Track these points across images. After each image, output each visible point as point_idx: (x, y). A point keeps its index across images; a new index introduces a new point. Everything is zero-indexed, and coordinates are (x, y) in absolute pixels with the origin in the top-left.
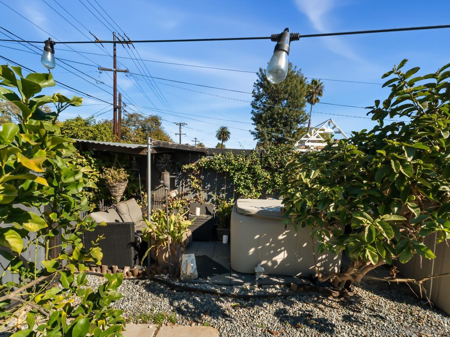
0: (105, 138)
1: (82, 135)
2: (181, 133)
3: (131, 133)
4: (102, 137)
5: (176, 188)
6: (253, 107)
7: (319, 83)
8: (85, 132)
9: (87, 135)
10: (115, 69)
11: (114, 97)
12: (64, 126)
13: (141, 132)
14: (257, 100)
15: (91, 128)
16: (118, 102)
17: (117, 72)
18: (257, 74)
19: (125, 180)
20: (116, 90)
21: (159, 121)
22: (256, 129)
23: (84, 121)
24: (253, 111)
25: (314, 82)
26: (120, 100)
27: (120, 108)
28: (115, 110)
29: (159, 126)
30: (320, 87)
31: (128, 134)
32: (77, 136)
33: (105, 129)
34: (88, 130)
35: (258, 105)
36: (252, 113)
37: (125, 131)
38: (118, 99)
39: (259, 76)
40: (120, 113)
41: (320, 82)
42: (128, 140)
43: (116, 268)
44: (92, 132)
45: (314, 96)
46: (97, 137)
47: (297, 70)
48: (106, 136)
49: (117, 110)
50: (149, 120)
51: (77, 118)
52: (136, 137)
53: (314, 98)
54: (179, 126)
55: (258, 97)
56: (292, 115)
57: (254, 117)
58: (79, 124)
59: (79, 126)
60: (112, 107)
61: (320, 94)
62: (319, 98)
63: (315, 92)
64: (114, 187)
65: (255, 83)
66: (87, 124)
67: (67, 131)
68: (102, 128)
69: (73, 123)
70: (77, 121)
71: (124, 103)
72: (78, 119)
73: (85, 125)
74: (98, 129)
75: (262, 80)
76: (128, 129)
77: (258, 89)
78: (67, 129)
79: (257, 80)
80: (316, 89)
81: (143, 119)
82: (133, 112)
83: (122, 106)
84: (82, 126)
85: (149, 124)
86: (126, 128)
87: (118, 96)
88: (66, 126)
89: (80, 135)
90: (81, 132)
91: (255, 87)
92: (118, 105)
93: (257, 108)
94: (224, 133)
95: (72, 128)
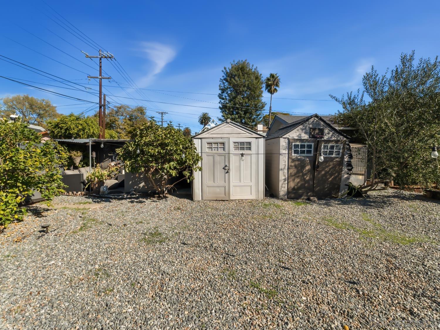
0: (92, 129)
1: (74, 128)
2: (163, 120)
3: (120, 122)
4: (90, 129)
5: (114, 161)
6: (220, 98)
7: (275, 76)
8: (76, 125)
9: (78, 127)
10: (100, 77)
11: (100, 98)
12: (60, 121)
13: (128, 121)
14: (223, 92)
15: (81, 122)
16: (103, 101)
17: (102, 79)
18: (223, 71)
19: (80, 156)
20: (101, 92)
21: (145, 111)
22: (223, 116)
23: (75, 117)
24: (220, 101)
25: (272, 76)
26: (105, 100)
27: (104, 106)
28: (100, 107)
29: (144, 115)
30: (276, 79)
31: (117, 123)
32: (70, 129)
33: (92, 122)
34: (79, 123)
35: (224, 97)
36: (219, 103)
37: (114, 120)
38: (103, 99)
39: (224, 73)
40: (104, 110)
41: (277, 76)
42: (117, 128)
43: (75, 193)
44: (81, 125)
45: (272, 88)
46: (85, 129)
47: (254, 67)
48: (92, 128)
49: (102, 107)
50: (135, 110)
51: (71, 114)
52: (124, 125)
53: (273, 89)
54: (161, 115)
55: (223, 91)
56: (251, 104)
57: (221, 106)
58: (72, 119)
59: (72, 120)
60: (98, 105)
61: (277, 85)
62: (277, 88)
63: (273, 84)
64: (75, 159)
65: (221, 79)
66: (78, 119)
67: (63, 125)
68: (90, 122)
69: (67, 119)
70: (70, 117)
71: (108, 102)
72: (71, 116)
73: (77, 120)
74: (86, 123)
75: (227, 76)
76: (117, 119)
77: (224, 83)
78: (62, 123)
79: (223, 76)
80: (274, 82)
81: (130, 110)
82: (120, 105)
83: (106, 103)
84: (74, 121)
85: (135, 114)
86: (115, 118)
87: (103, 96)
88: (61, 121)
89: (72, 128)
90: (73, 125)
91: (221, 82)
92: (103, 103)
93: (223, 99)
94: (205, 118)
95: (66, 122)
